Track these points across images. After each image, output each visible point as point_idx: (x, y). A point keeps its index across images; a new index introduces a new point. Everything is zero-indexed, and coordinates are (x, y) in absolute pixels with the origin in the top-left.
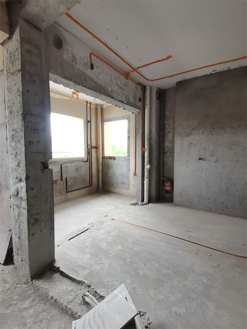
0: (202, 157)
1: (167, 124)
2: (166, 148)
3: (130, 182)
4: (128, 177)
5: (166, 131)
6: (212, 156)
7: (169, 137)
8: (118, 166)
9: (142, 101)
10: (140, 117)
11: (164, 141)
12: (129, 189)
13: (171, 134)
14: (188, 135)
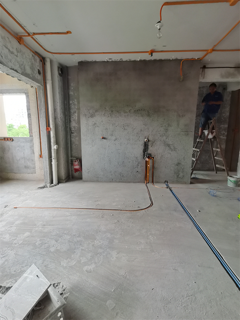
0: (104, 136)
1: (72, 104)
2: (73, 128)
3: (36, 165)
4: (33, 160)
5: (72, 111)
6: (112, 135)
7: (75, 117)
8: (18, 148)
9: (42, 75)
10: (41, 93)
11: (70, 121)
12: (35, 173)
13: (76, 114)
14: (92, 116)
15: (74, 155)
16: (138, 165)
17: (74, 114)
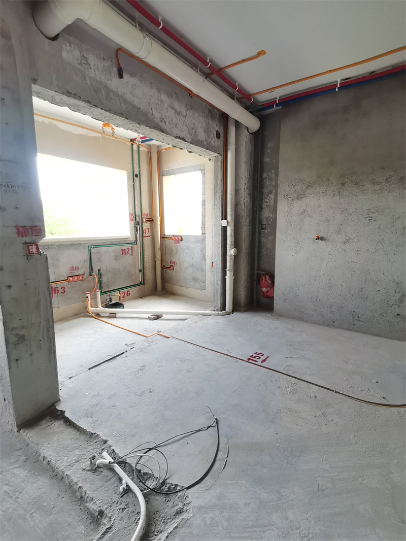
0: (321, 235)
1: (266, 178)
2: (265, 220)
3: (207, 277)
4: (203, 270)
5: (265, 191)
6: (339, 232)
7: (269, 200)
8: (186, 251)
9: (222, 138)
10: (218, 166)
11: (261, 208)
12: (205, 290)
13: (272, 196)
14: (300, 197)
15: (263, 266)
16: (401, 301)
17: (268, 195)
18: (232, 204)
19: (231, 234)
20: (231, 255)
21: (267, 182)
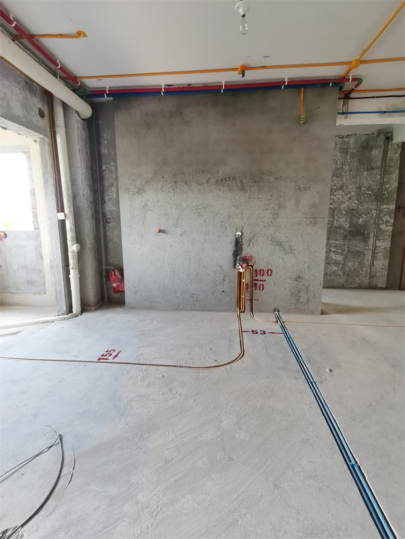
0: (162, 228)
2: (108, 213)
3: (46, 278)
4: (40, 271)
5: (106, 183)
7: (110, 194)
8: (15, 250)
9: (47, 118)
10: (45, 150)
11: (103, 201)
14: (140, 191)
15: (111, 261)
16: (224, 280)
17: (109, 188)
18: (68, 195)
19: (71, 229)
20: (73, 252)
21: (107, 175)
